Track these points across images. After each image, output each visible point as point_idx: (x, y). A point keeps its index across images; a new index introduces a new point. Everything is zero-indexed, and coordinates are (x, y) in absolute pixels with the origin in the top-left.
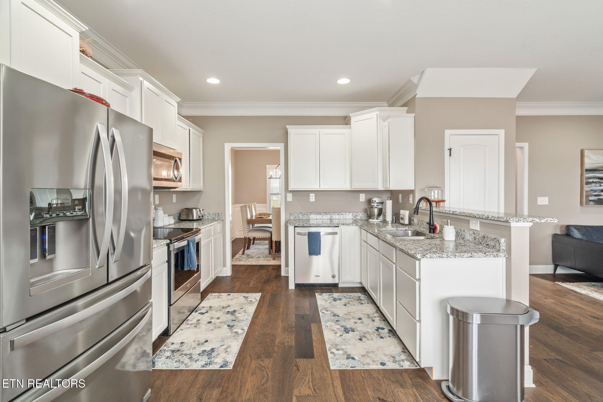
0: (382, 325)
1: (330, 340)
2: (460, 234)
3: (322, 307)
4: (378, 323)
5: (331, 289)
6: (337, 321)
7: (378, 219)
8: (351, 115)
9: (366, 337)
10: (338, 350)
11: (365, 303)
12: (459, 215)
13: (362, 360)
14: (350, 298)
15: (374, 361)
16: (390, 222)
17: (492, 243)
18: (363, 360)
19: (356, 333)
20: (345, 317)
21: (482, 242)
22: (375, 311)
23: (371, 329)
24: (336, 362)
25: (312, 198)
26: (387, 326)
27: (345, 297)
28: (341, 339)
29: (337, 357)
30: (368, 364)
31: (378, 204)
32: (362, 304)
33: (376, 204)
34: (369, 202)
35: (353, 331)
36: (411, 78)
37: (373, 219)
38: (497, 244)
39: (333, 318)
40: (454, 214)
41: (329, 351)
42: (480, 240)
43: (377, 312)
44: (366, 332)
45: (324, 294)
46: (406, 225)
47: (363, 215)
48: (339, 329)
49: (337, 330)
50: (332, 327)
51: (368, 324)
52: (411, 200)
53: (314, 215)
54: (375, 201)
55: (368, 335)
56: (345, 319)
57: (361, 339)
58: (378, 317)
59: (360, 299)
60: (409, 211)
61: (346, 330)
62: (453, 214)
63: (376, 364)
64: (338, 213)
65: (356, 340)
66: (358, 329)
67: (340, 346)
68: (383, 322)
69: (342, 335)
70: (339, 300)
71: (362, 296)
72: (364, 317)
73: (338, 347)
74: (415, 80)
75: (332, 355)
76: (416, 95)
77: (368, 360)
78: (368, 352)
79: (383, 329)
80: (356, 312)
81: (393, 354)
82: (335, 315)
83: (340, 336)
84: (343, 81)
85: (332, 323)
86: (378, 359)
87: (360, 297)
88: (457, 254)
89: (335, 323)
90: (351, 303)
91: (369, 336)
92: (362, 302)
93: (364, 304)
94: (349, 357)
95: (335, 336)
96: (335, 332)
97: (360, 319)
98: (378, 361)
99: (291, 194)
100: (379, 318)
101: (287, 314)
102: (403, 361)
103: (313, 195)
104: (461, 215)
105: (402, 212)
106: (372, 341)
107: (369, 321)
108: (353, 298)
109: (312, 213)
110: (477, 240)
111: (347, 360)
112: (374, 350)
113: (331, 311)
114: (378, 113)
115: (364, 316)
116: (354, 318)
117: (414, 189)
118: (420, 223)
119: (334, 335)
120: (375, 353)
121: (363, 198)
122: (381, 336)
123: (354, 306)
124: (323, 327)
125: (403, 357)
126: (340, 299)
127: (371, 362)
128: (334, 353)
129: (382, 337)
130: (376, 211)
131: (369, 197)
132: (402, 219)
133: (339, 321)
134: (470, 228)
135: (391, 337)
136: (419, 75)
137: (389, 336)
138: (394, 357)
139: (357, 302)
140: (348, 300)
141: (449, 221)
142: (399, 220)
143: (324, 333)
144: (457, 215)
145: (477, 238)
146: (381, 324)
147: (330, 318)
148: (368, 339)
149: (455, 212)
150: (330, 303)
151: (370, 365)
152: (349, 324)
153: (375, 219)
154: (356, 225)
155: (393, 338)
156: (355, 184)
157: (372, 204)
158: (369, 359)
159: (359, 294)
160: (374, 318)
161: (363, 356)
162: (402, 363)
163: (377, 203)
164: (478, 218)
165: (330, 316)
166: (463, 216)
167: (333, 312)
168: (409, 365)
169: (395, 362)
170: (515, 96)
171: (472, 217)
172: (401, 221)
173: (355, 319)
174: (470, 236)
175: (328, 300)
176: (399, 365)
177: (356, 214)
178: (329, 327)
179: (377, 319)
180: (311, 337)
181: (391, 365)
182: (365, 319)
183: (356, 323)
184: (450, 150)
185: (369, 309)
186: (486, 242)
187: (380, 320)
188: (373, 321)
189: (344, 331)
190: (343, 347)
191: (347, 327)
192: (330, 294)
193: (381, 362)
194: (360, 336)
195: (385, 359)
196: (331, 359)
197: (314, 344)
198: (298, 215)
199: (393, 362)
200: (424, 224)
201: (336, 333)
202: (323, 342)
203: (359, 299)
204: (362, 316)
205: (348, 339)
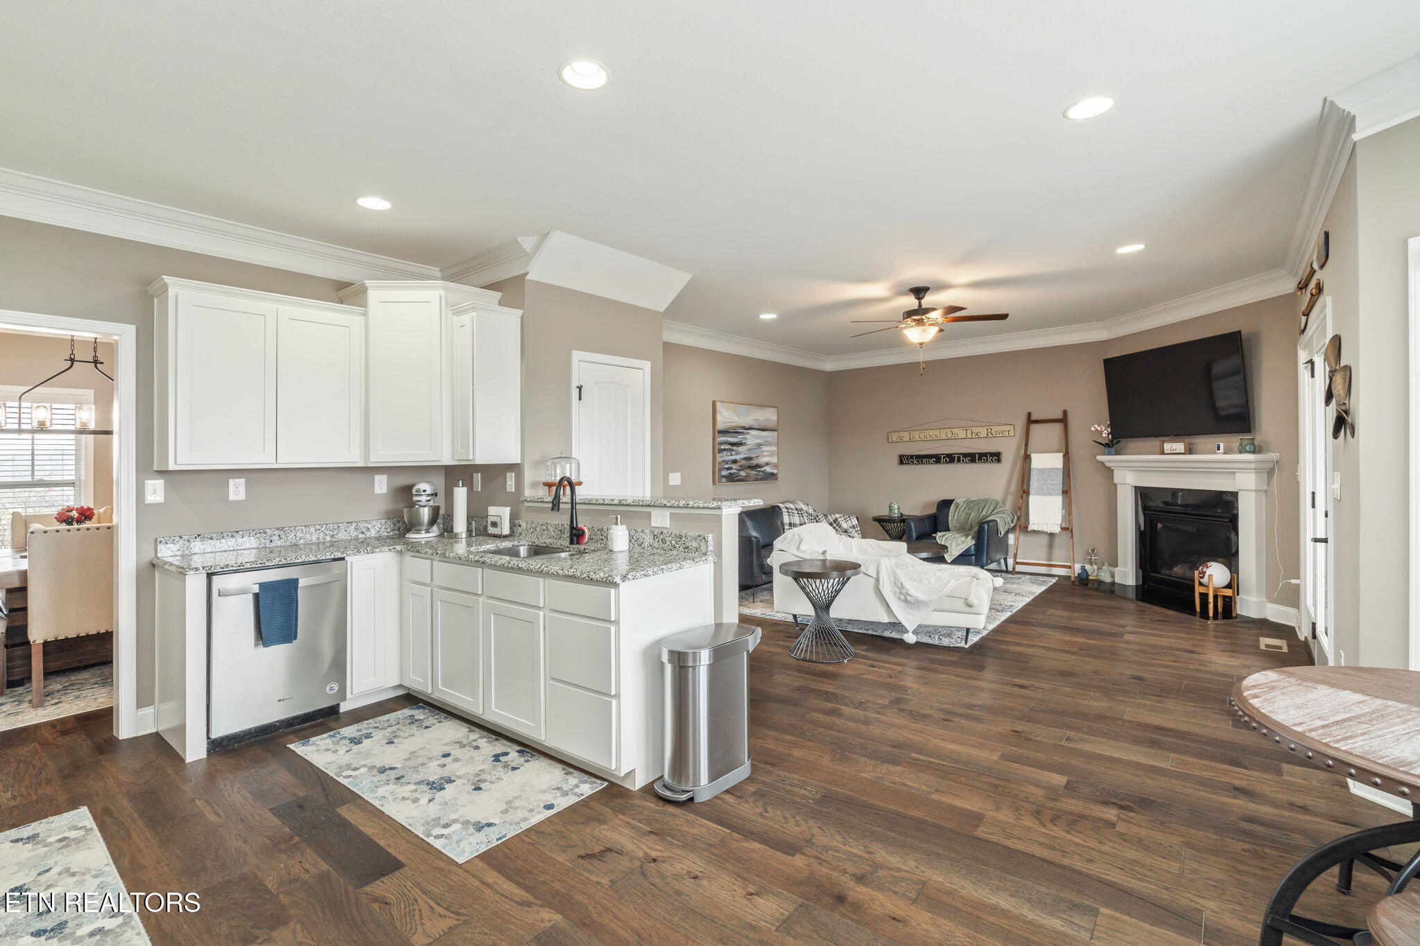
0: (500, 747)
1: (412, 818)
2: (635, 538)
3: (334, 766)
4: (490, 748)
5: (321, 724)
6: (398, 779)
7: (429, 532)
8: (368, 283)
9: (485, 781)
10: (446, 826)
11: (434, 725)
12: (634, 505)
13: (508, 820)
14: (389, 726)
15: (532, 811)
16: (464, 535)
17: (695, 544)
18: (508, 818)
19: (458, 782)
20: (410, 763)
21: (677, 546)
22: (468, 730)
23: (483, 763)
24: (462, 846)
25: (237, 490)
26: (510, 747)
27: (375, 728)
28: (437, 805)
29: (456, 837)
30: (525, 819)
31: (429, 498)
32: (427, 727)
33: (424, 498)
34: (405, 493)
35: (450, 781)
36: (519, 239)
37: (418, 531)
38: (703, 544)
39: (383, 777)
40: (624, 505)
41: (428, 837)
42: (674, 542)
43: (471, 731)
44: (476, 772)
45: (312, 739)
46: (505, 537)
47: (384, 527)
48: (416, 791)
49: (414, 794)
50: (397, 793)
51: (472, 757)
52: (512, 485)
53: (246, 538)
54: (424, 491)
55: (483, 777)
56: (415, 768)
57: (479, 789)
58: (480, 738)
59: (417, 720)
60: (510, 508)
61: (435, 786)
62: (620, 504)
63: (539, 813)
64: (318, 527)
65: (468, 793)
66: (457, 774)
67: (446, 818)
68: (496, 743)
69: (434, 799)
70: (366, 738)
71: (419, 714)
72: (452, 749)
73: (442, 822)
74: (527, 243)
75: (443, 840)
76: (526, 274)
77: (520, 814)
78: (509, 802)
79: (506, 754)
80: (428, 747)
81: (555, 783)
82: (382, 770)
83: (430, 801)
84: (374, 203)
85: (391, 787)
86: (535, 804)
87: (413, 715)
88: (664, 567)
89: (395, 784)
90: (399, 733)
91: (489, 776)
92: (425, 724)
93: (433, 727)
94: (479, 827)
95: (418, 807)
96: (412, 800)
97: (446, 755)
98: (538, 806)
99: (162, 481)
100: (485, 740)
101: (242, 820)
102: (577, 786)
103: (241, 482)
104: (638, 506)
105: (493, 510)
106: (501, 782)
107: (469, 751)
108: (399, 723)
109: (237, 532)
110: (668, 543)
111: (481, 833)
112: (518, 794)
113: (365, 766)
114: (442, 292)
115: (451, 747)
116: (431, 758)
117: (519, 462)
118: (538, 530)
119: (415, 805)
120: (524, 797)
121: (381, 485)
122: (512, 767)
123: (411, 738)
124: (377, 804)
125: (573, 780)
126: (368, 736)
127: (527, 814)
128: (443, 835)
129: (514, 769)
130: (425, 514)
131: (404, 480)
132: (494, 524)
133: (403, 777)
134: (652, 525)
135: (530, 761)
136: (535, 237)
137: (527, 761)
138: (558, 788)
139: (414, 727)
140: (390, 730)
141: (619, 516)
142: (485, 528)
143: (387, 812)
144: (628, 505)
145: (667, 539)
146: (496, 748)
147: (375, 779)
148: (492, 783)
149: (623, 501)
150: (347, 752)
151: (529, 820)
152: (433, 772)
153: (423, 532)
154: (390, 550)
155: (536, 761)
156: (380, 452)
157: (415, 498)
158: (519, 811)
159: (407, 712)
160: (475, 744)
161: (505, 812)
162: (577, 790)
163: (429, 495)
164: (671, 507)
165: (373, 776)
166: (642, 506)
167: (375, 767)
168: (590, 788)
169: (565, 794)
170: (661, 308)
171: (659, 506)
172: (491, 530)
173: (437, 760)
174: (654, 539)
175: (338, 748)
176: (575, 794)
177: (366, 525)
178: (390, 798)
179: (482, 742)
180: (360, 833)
181: (563, 803)
182: (457, 752)
183: (445, 765)
184: (580, 388)
185: (452, 731)
186: (684, 543)
187: (488, 742)
188: (477, 748)
189: (431, 789)
190: (453, 816)
191: (431, 780)
192: (329, 733)
193: (543, 805)
194: (472, 784)
195: (549, 798)
196: (447, 848)
197: (382, 843)
198: (189, 541)
199: (563, 796)
200: (551, 530)
201: (416, 800)
202: (400, 830)
203: (413, 721)
204: (447, 749)
205: (453, 799)
